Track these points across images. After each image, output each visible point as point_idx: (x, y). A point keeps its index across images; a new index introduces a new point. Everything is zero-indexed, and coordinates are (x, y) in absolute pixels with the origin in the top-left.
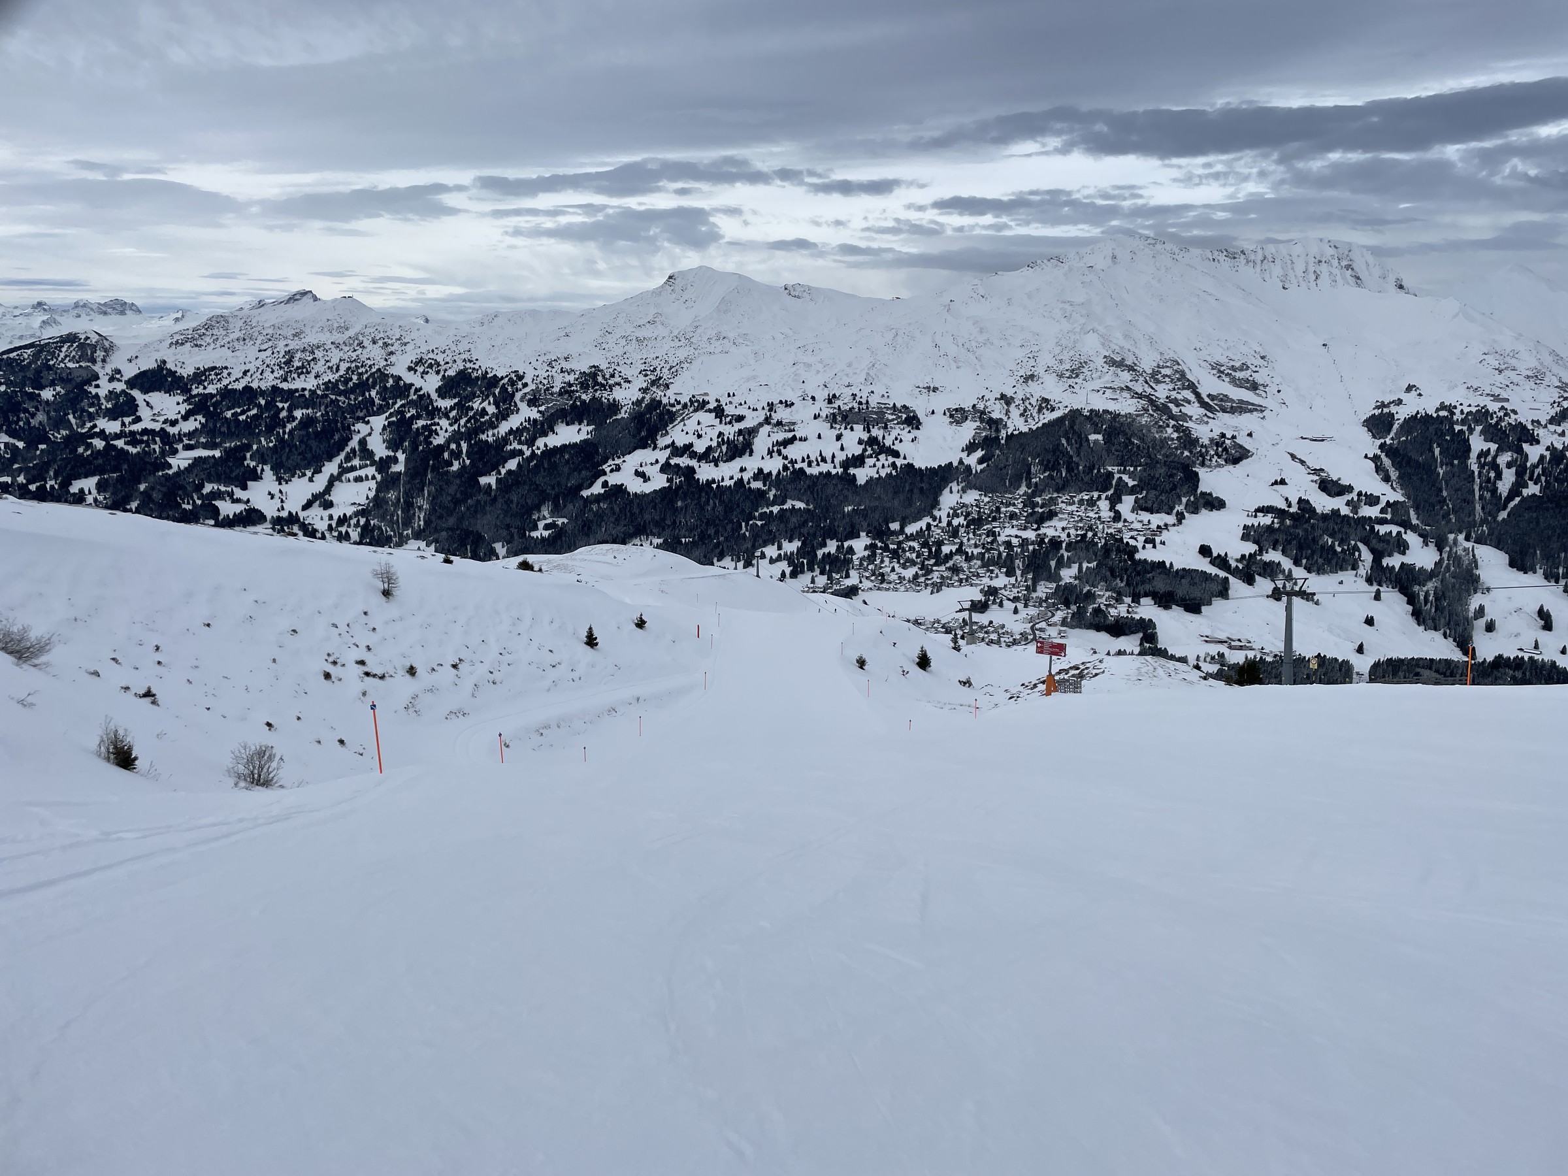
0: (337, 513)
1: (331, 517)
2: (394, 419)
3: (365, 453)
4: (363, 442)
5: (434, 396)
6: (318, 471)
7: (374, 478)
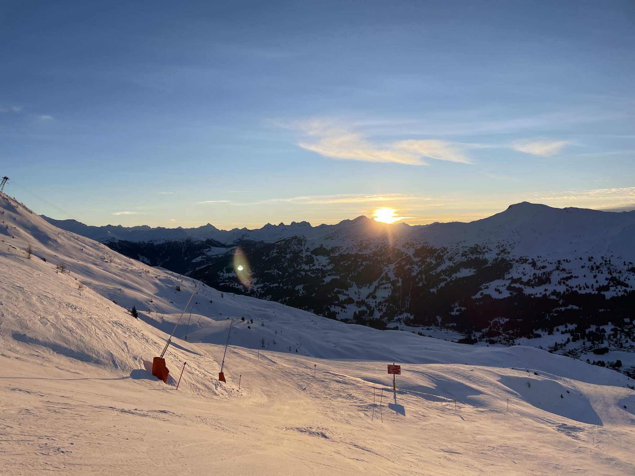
0: (378, 300)
1: (376, 302)
2: (397, 265)
3: (388, 278)
4: (386, 274)
5: (412, 257)
6: (371, 284)
7: (390, 288)
